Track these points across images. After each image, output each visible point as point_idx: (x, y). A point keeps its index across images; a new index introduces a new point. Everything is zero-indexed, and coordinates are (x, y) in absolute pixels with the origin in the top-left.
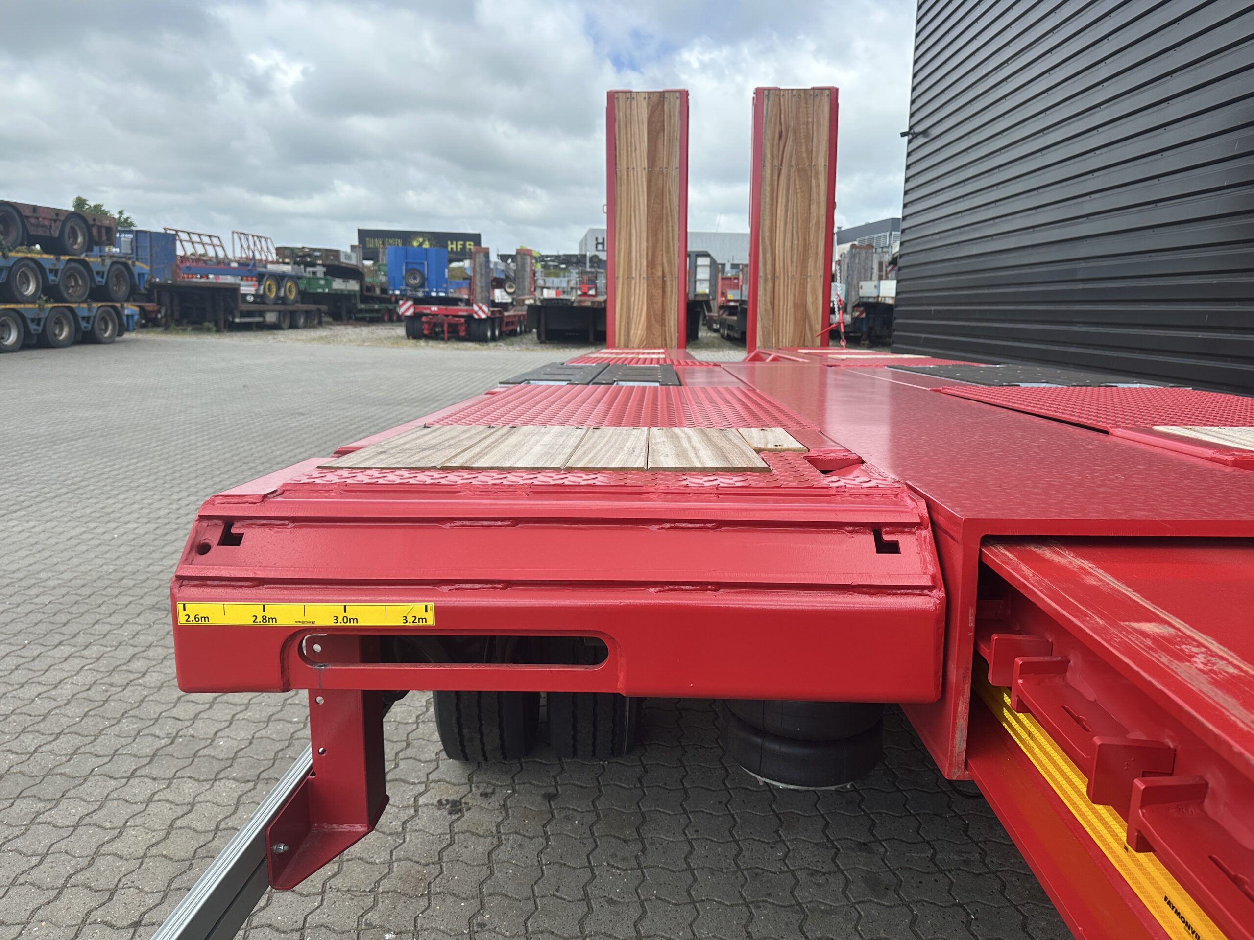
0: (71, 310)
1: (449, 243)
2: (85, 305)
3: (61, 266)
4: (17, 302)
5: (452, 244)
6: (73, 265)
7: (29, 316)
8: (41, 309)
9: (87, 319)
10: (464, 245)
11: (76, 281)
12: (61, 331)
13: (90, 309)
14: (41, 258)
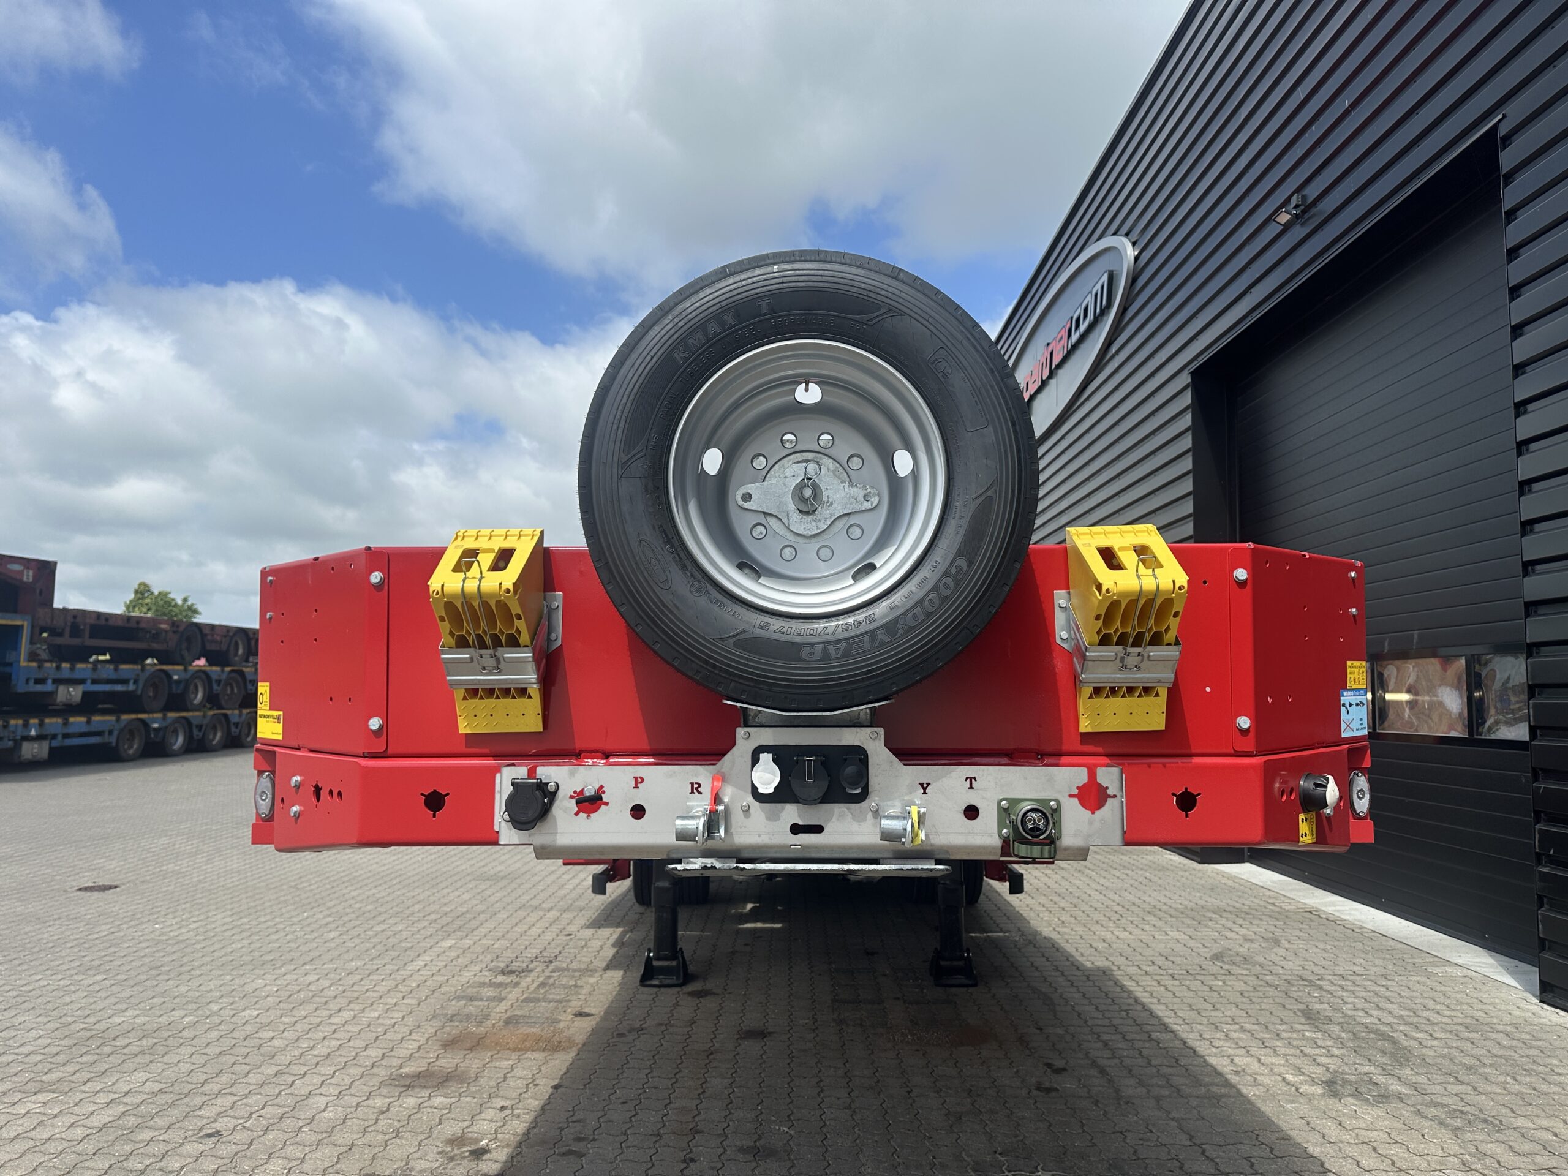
0: (226, 716)
2: (237, 712)
3: (224, 677)
4: (187, 710)
6: (233, 675)
7: (195, 722)
8: (204, 716)
9: (236, 725)
11: (232, 689)
12: (215, 734)
13: (240, 715)
14: (211, 671)
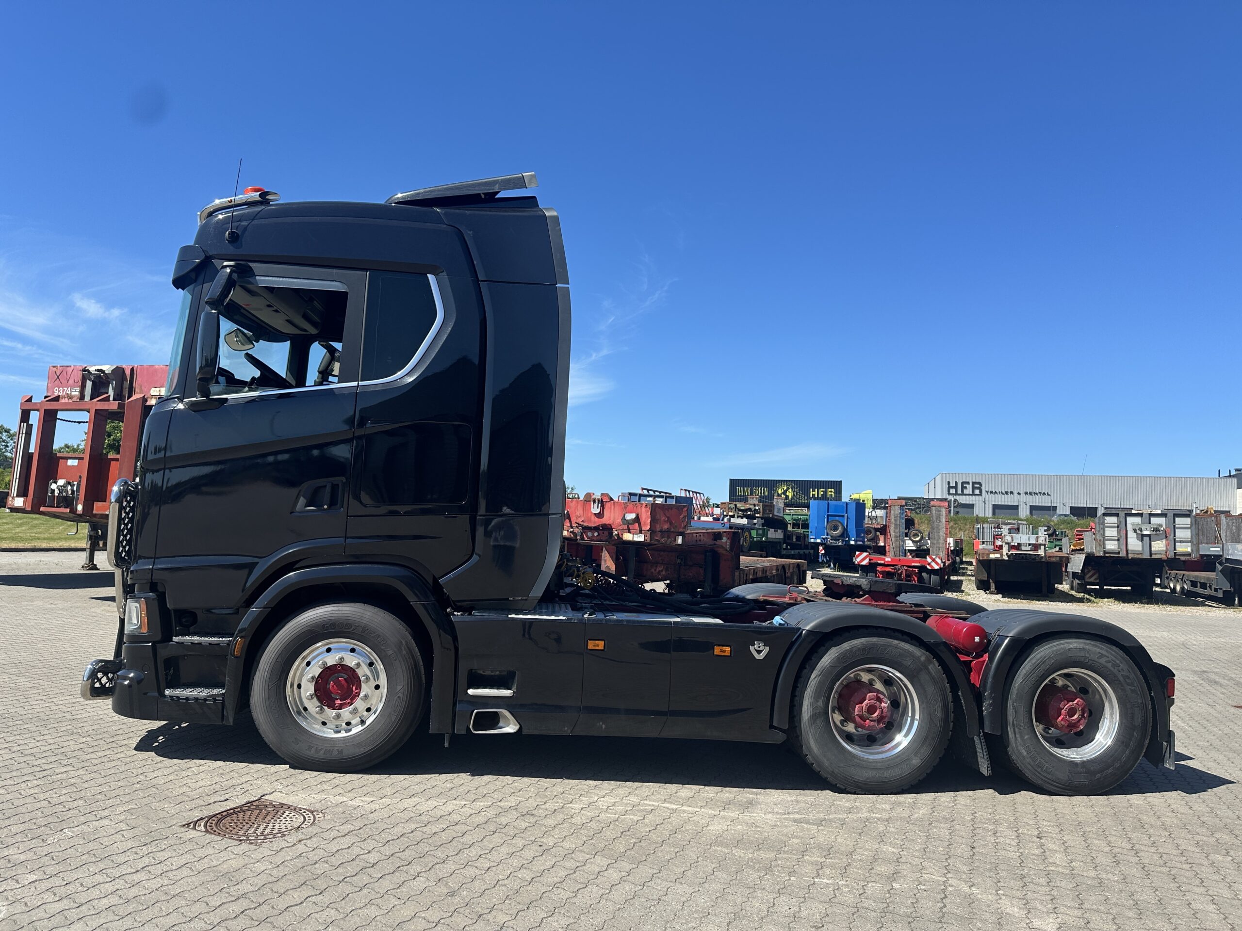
5: (814, 491)
10: (825, 492)
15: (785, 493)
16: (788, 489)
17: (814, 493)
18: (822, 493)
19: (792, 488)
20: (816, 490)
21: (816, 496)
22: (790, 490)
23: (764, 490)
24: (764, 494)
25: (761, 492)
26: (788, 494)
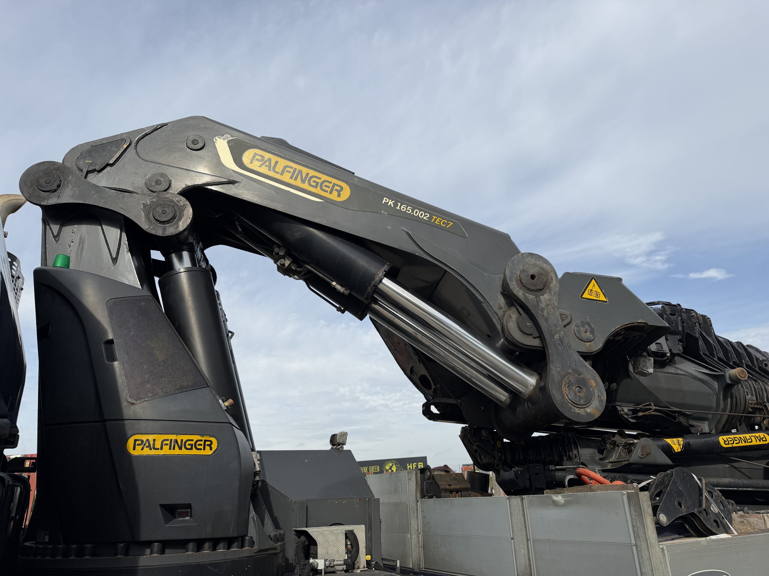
1: (408, 464)
5: (409, 465)
10: (417, 465)
15: (390, 468)
16: (393, 465)
17: (410, 467)
18: (415, 466)
19: (395, 464)
20: (411, 464)
21: (411, 469)
22: (394, 466)
23: (377, 467)
24: (377, 470)
25: (375, 469)
26: (393, 469)
